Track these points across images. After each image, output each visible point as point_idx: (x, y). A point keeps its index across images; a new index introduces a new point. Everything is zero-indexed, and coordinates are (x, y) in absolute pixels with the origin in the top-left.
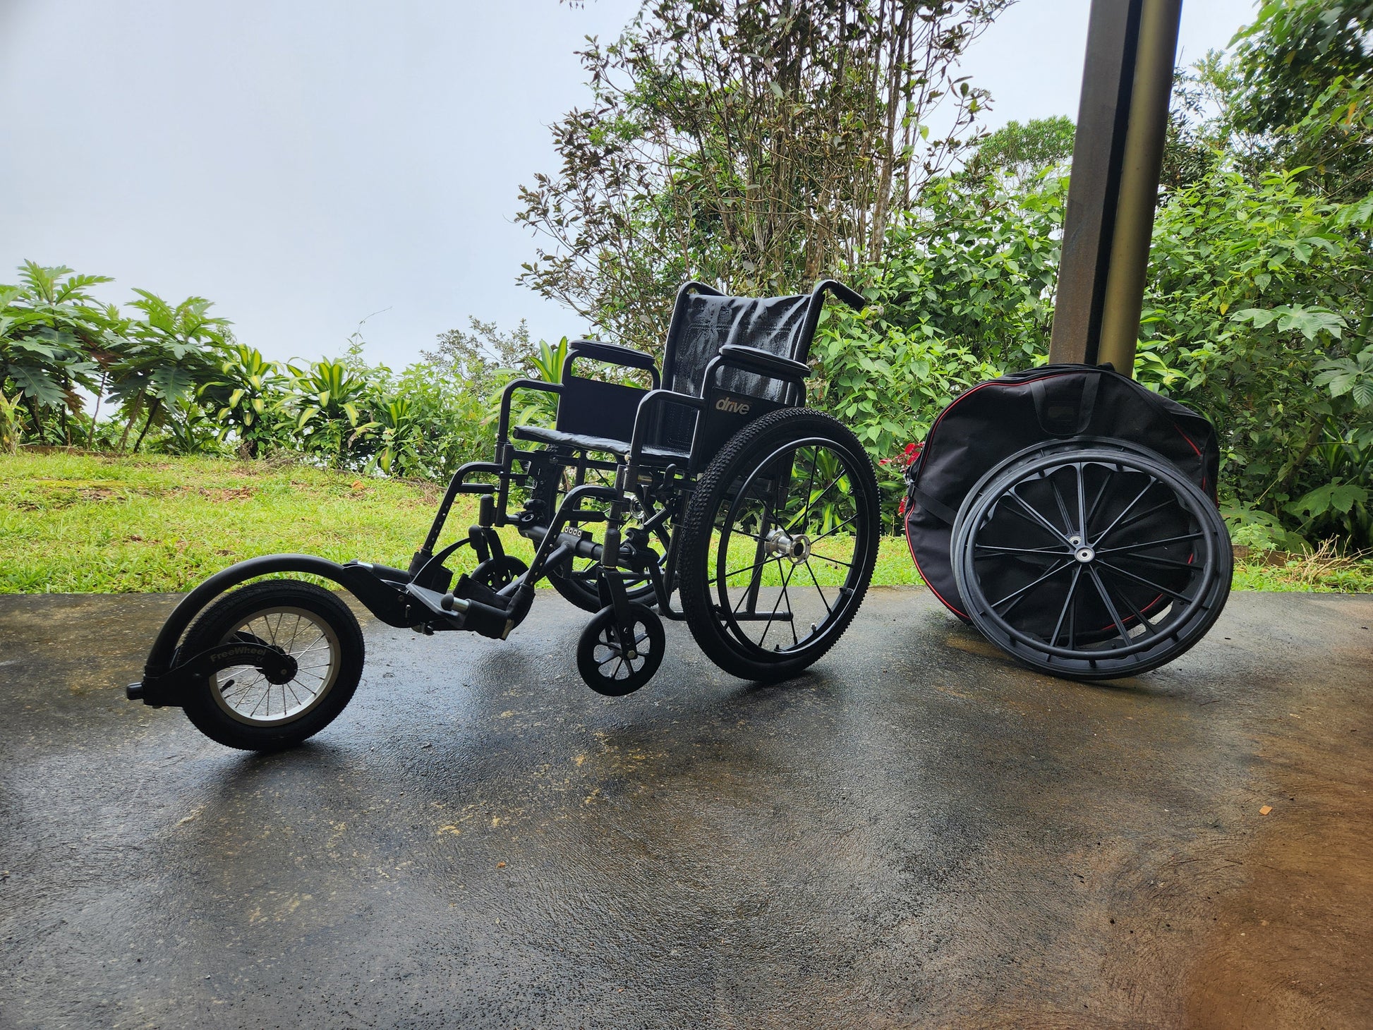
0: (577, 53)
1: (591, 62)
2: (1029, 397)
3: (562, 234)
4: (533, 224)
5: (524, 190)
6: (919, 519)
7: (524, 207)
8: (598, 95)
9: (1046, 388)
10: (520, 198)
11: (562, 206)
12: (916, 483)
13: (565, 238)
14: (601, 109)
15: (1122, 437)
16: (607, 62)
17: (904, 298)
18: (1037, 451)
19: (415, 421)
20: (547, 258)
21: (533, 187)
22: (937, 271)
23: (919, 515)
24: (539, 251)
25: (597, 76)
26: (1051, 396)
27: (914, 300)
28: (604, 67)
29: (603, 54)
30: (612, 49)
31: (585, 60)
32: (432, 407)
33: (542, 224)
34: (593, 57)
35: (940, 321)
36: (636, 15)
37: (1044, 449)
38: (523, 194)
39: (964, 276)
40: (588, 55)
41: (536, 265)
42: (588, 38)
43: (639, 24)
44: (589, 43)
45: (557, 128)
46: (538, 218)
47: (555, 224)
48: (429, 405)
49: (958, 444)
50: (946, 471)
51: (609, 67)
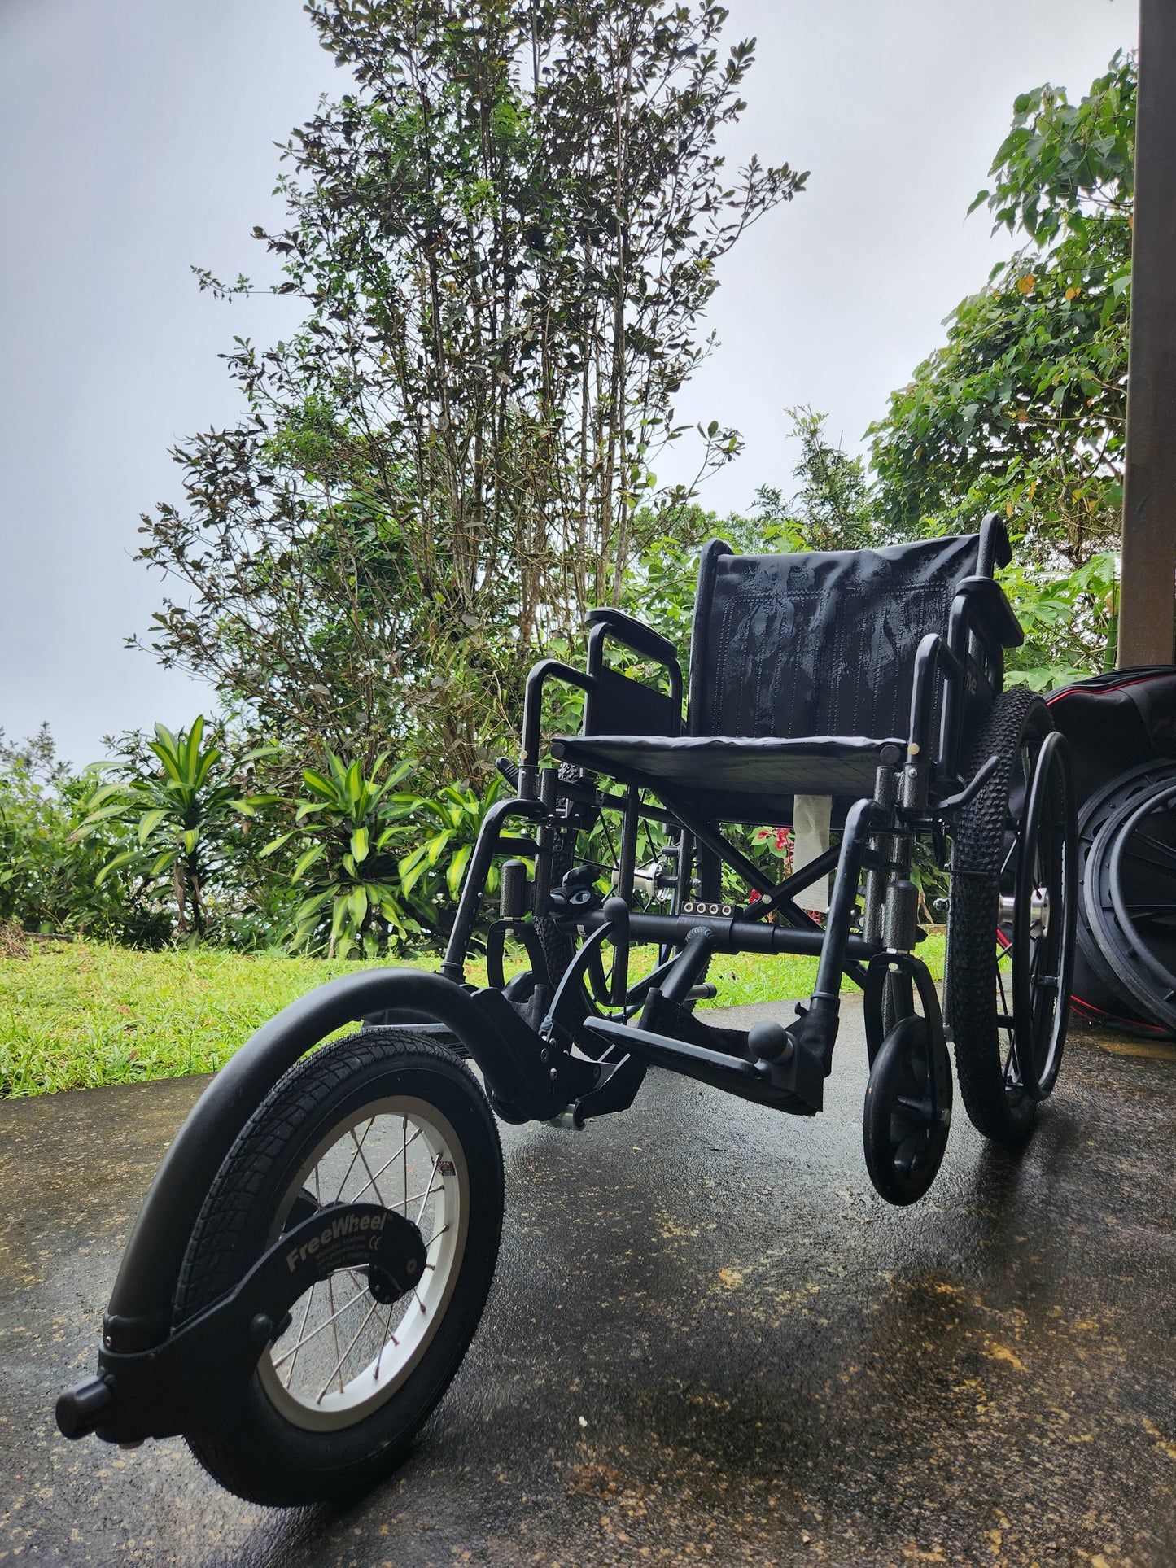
0: (222, 356)
1: (242, 370)
2: (1130, 704)
4: (163, 564)
5: (147, 521)
7: (149, 541)
10: (141, 530)
16: (263, 372)
20: (179, 611)
21: (157, 518)
24: (165, 601)
25: (250, 385)
28: (259, 376)
29: (258, 362)
30: (272, 357)
31: (233, 365)
33: (174, 567)
34: (244, 363)
37: (1149, 773)
38: (145, 525)
40: (238, 360)
42: (238, 340)
44: (240, 345)
45: (180, 452)
46: (166, 558)
51: (265, 378)
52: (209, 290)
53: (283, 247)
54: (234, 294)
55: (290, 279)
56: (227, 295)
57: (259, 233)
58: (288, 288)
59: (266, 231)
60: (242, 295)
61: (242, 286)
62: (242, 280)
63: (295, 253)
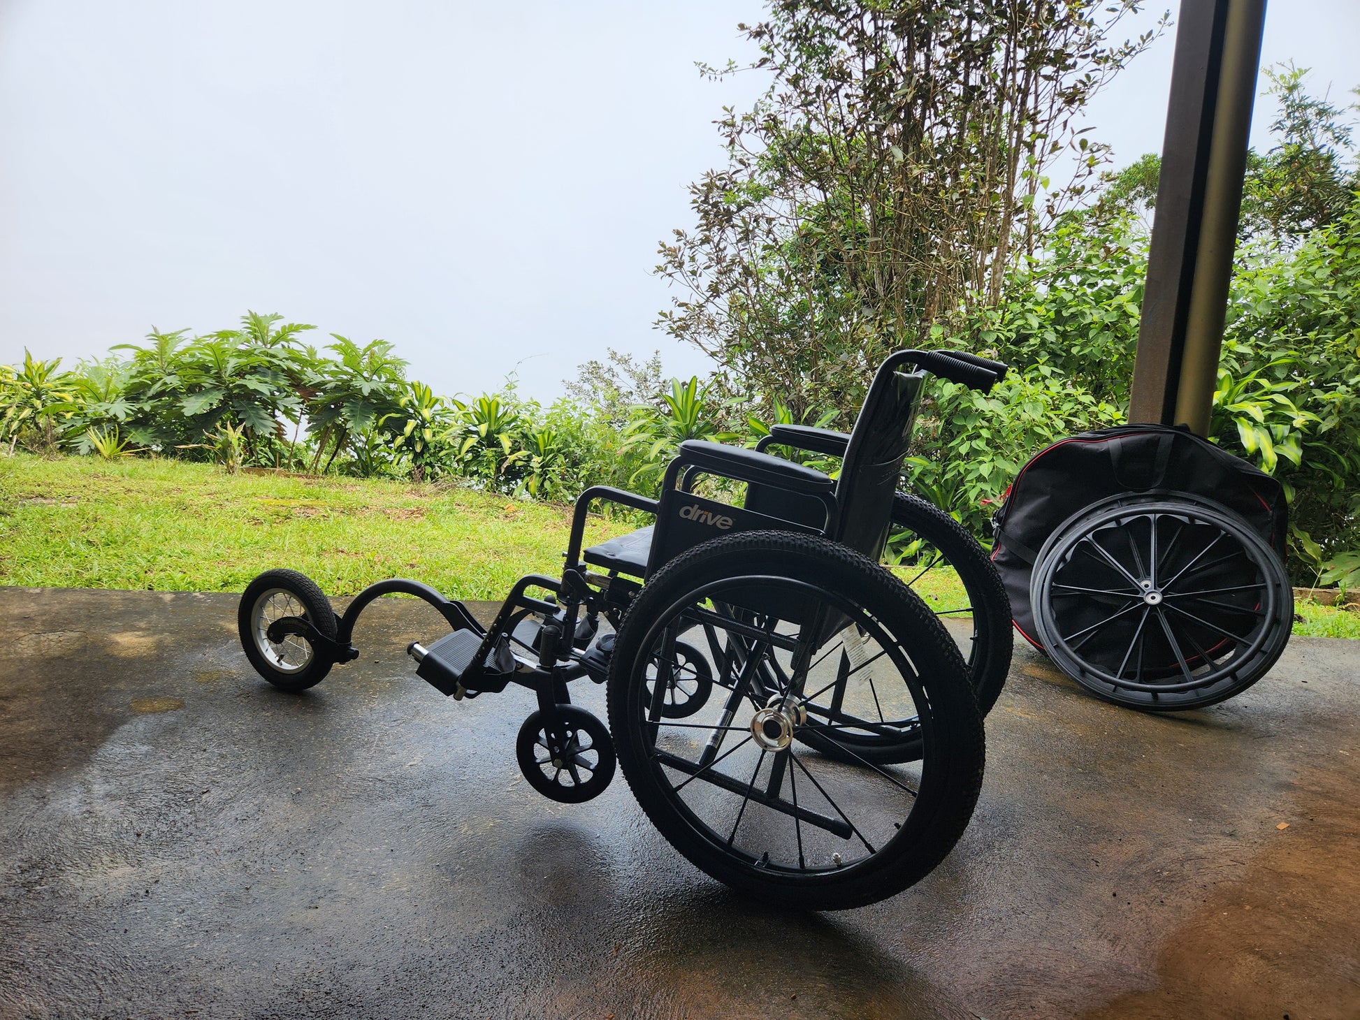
0: (714, 122)
1: (728, 129)
2: (1106, 453)
3: (696, 284)
4: (670, 275)
5: (663, 245)
6: (1003, 559)
7: (662, 260)
8: (732, 156)
9: (1123, 446)
10: (660, 252)
11: (696, 257)
12: (1002, 527)
13: (698, 287)
14: (733, 170)
15: (1196, 492)
16: (742, 129)
17: (1022, 339)
18: (1115, 502)
19: (559, 450)
20: (681, 305)
21: (672, 242)
22: (1058, 312)
23: (1003, 555)
24: (674, 299)
25: (732, 142)
26: (1127, 453)
27: (1032, 341)
28: (739, 133)
29: (739, 122)
30: (747, 118)
31: (722, 128)
32: (574, 438)
33: (678, 275)
34: (729, 125)
35: (1060, 361)
36: (769, 89)
37: (1122, 500)
38: (662, 249)
39: (1084, 318)
40: (725, 123)
41: (671, 313)
42: (725, 109)
43: (770, 97)
44: (726, 112)
45: (695, 187)
46: (674, 270)
47: (689, 274)
48: (572, 436)
49: (1042, 494)
50: (1030, 517)
51: (743, 134)
52: (706, 76)
53: (759, 34)
54: (725, 75)
55: (765, 55)
56: (719, 78)
57: (742, 27)
58: (764, 61)
59: (747, 25)
60: (730, 74)
61: (731, 67)
62: (731, 63)
63: (766, 37)
